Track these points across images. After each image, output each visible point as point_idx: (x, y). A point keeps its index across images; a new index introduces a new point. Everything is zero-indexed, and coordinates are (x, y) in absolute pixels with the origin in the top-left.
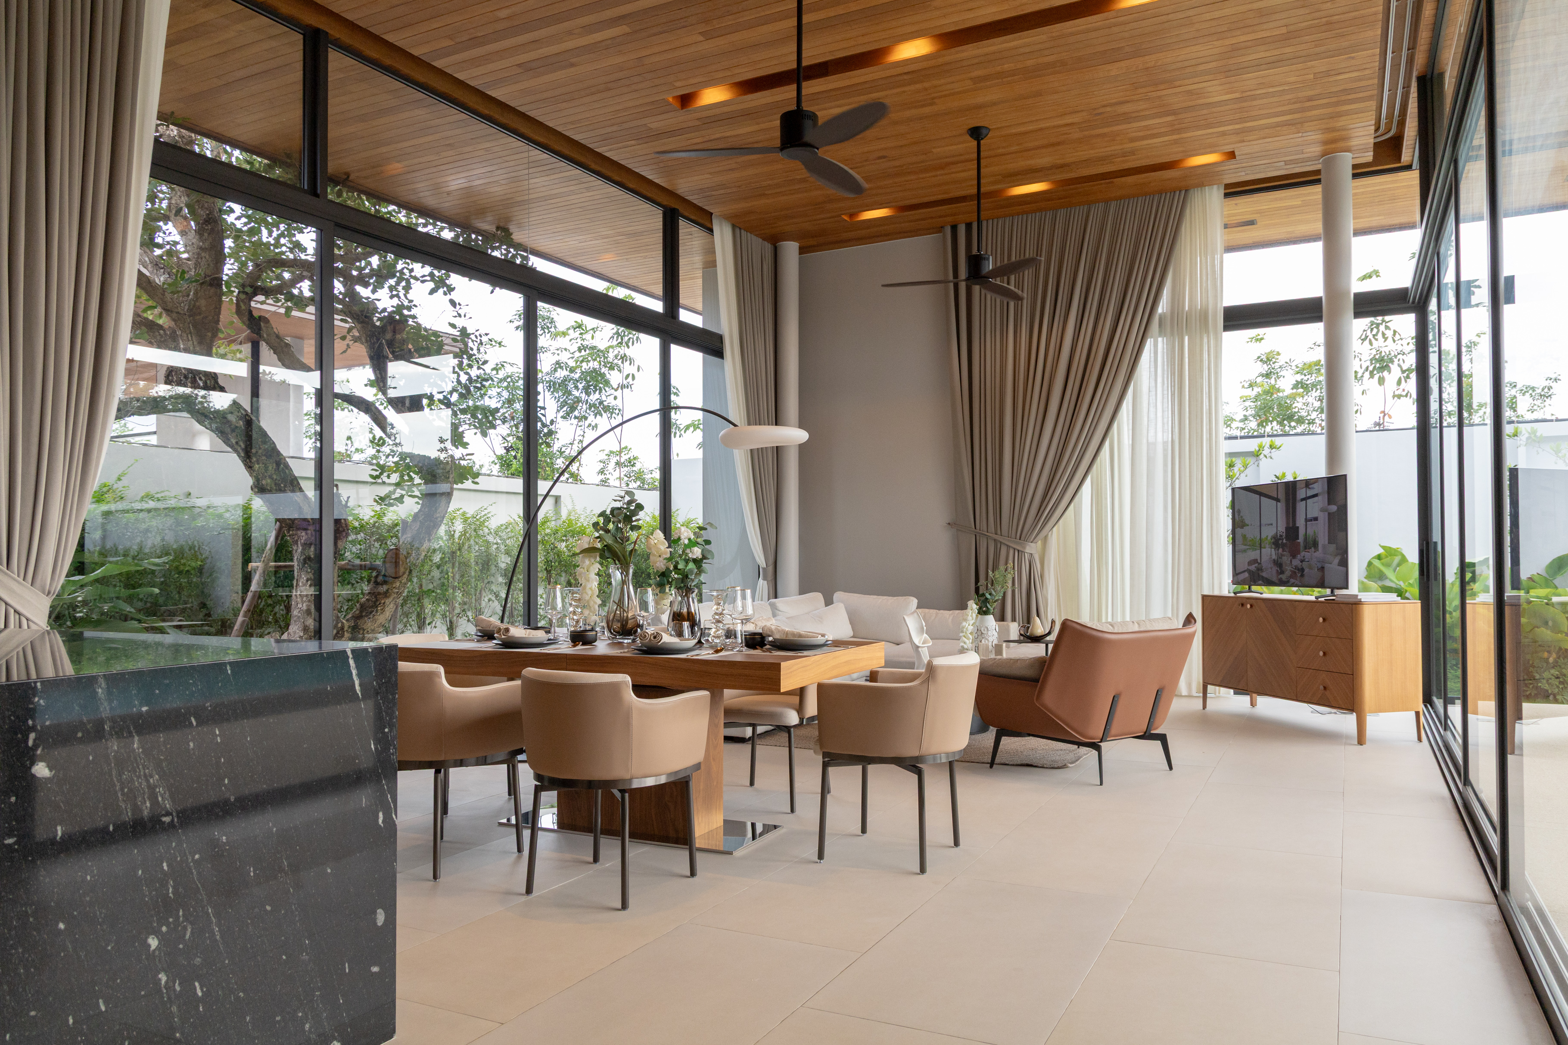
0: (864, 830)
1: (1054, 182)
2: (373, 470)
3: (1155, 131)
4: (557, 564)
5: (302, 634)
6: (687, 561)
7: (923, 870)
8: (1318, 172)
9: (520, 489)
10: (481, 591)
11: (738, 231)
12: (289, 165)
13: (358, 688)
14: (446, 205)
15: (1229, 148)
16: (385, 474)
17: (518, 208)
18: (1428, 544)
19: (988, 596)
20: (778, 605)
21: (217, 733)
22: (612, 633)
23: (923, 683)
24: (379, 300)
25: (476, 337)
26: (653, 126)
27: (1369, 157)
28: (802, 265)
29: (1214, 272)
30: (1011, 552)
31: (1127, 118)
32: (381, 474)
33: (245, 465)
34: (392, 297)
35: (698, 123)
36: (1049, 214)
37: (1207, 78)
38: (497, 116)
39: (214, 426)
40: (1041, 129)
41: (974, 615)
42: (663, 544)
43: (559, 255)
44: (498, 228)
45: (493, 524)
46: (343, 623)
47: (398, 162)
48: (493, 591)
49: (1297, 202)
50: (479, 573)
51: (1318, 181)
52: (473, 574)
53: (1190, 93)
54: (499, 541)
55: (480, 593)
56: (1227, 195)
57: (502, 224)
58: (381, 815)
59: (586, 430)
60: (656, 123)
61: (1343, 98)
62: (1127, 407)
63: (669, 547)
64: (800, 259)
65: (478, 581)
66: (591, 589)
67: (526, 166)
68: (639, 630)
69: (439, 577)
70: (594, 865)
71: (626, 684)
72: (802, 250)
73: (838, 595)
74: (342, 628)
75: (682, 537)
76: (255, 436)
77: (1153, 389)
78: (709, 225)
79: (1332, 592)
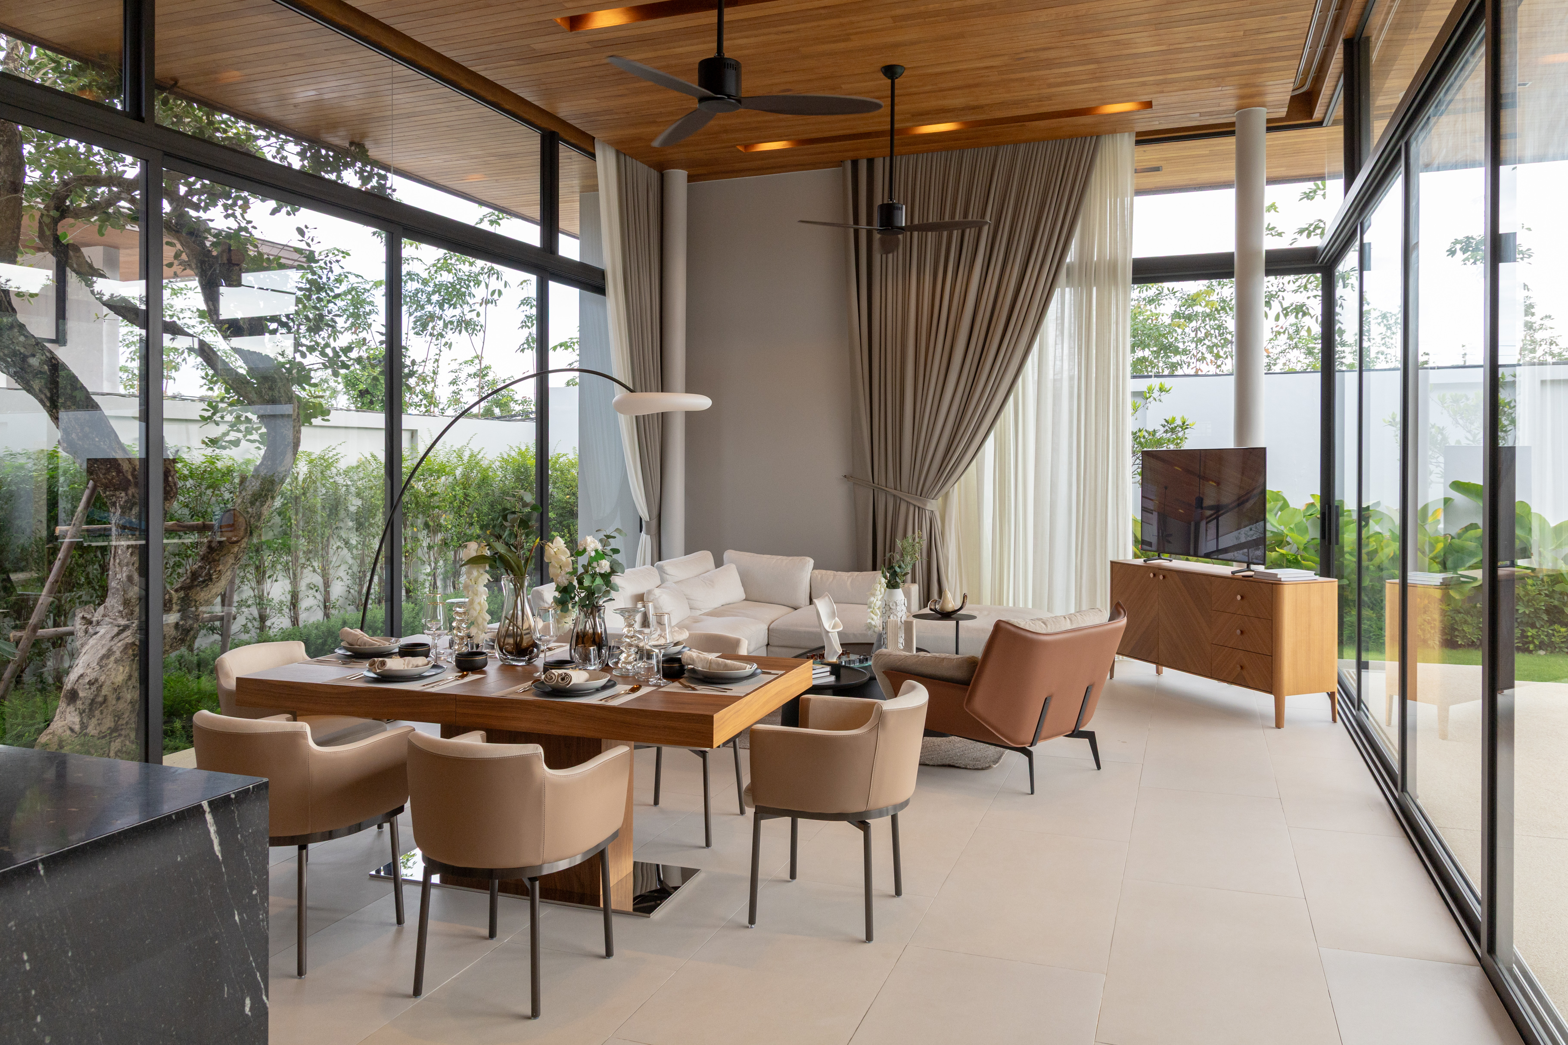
0: (793, 875)
1: (965, 123)
2: (203, 410)
3: (1077, 78)
4: (413, 505)
5: (121, 608)
6: (594, 576)
7: (869, 937)
8: (1233, 124)
9: (382, 425)
10: (328, 538)
11: (622, 157)
12: (101, 67)
13: (217, 848)
14: (292, 117)
15: (1146, 98)
16: (218, 415)
17: (377, 124)
18: (1330, 507)
19: (898, 570)
20: (666, 568)
21: (25, 957)
22: (504, 654)
23: (871, 730)
24: (212, 221)
25: (326, 264)
26: (537, 47)
27: (1283, 112)
28: (690, 192)
29: (1123, 222)
30: (912, 509)
31: (1049, 64)
32: (214, 414)
33: (51, 416)
34: (227, 217)
35: (588, 46)
36: (956, 153)
37: (1137, 29)
38: (356, 27)
39: (12, 370)
40: (958, 71)
41: (883, 590)
42: (564, 553)
43: (420, 174)
44: (352, 143)
45: (342, 465)
46: (170, 594)
47: (238, 70)
48: (341, 537)
49: (1205, 152)
50: (326, 519)
51: (1232, 133)
52: (320, 520)
53: (1117, 43)
54: (349, 483)
55: (328, 540)
56: (1138, 143)
57: (357, 140)
58: (248, 1002)
59: (443, 348)
60: (540, 44)
61: (1268, 56)
62: (1033, 359)
63: (572, 555)
64: (688, 186)
65: (326, 527)
66: (479, 603)
67: (390, 81)
68: (535, 650)
69: (280, 524)
70: (490, 942)
71: (538, 756)
72: (691, 178)
73: (729, 554)
74: (170, 600)
75: (589, 549)
76: (62, 382)
77: (1059, 342)
78: (591, 150)
79: (1248, 567)
